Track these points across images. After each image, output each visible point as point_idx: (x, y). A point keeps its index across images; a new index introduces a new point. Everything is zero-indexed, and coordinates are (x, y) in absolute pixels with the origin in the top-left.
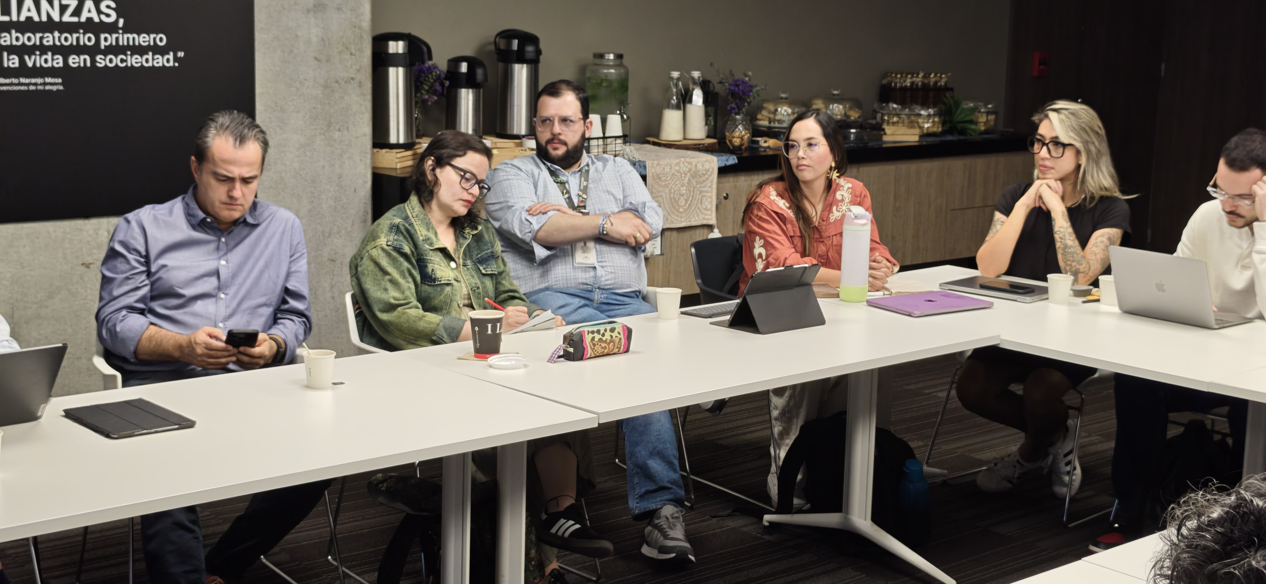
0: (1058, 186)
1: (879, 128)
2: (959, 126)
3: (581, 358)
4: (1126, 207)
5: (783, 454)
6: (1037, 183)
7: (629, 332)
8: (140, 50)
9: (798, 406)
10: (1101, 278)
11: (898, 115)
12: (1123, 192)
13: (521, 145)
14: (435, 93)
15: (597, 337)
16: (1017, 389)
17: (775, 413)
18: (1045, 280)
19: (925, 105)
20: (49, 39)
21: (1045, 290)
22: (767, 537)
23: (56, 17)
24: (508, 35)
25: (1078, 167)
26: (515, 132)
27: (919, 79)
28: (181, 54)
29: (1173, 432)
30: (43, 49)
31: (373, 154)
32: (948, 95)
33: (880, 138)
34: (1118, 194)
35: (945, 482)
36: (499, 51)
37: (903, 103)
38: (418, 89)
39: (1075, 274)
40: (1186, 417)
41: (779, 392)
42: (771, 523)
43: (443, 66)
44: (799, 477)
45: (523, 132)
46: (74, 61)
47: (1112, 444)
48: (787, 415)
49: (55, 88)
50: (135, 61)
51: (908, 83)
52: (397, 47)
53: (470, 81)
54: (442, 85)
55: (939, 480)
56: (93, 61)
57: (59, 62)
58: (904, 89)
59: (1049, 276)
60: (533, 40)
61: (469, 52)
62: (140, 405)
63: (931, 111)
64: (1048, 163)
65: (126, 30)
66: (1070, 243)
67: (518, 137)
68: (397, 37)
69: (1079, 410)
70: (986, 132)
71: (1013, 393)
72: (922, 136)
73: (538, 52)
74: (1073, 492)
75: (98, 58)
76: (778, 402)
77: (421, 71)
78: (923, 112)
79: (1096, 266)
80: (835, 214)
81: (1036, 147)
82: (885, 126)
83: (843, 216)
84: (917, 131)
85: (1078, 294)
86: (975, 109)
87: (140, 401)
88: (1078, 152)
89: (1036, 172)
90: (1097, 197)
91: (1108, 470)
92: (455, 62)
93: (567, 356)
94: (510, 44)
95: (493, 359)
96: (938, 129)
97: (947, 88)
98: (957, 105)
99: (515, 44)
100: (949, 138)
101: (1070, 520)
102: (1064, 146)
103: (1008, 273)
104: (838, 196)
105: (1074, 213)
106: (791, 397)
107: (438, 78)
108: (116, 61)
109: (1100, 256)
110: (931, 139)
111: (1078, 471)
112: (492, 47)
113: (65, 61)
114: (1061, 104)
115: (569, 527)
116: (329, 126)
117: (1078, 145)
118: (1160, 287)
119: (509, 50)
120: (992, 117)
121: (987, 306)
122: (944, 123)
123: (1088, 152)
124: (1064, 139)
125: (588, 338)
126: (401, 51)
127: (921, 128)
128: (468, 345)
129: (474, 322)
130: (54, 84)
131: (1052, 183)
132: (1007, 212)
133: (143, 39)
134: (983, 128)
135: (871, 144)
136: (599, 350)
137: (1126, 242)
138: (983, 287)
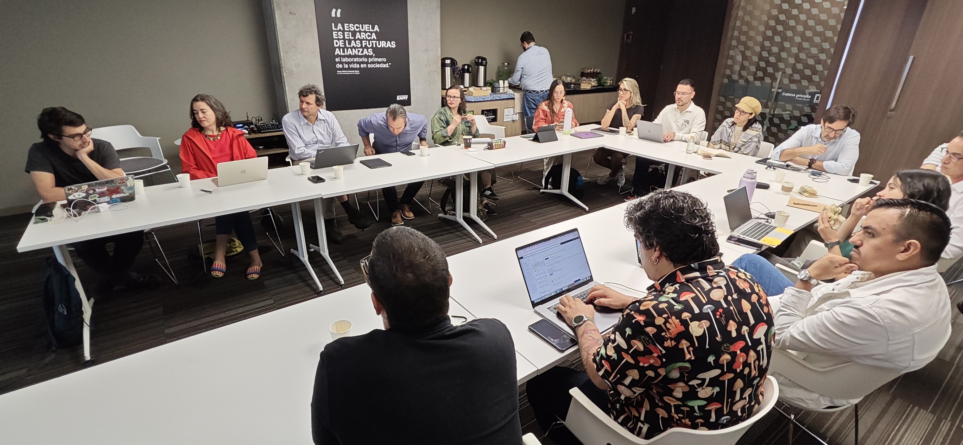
0: (625, 102)
1: (579, 84)
2: (602, 84)
3: (492, 149)
4: (643, 109)
5: (546, 174)
6: (619, 101)
7: (505, 142)
8: (379, 63)
9: (551, 162)
10: (634, 128)
11: (585, 81)
12: (643, 104)
13: (481, 89)
14: (458, 74)
15: (496, 144)
16: (609, 158)
17: (545, 163)
18: (619, 128)
19: (593, 78)
20: (356, 60)
21: (618, 132)
22: (541, 195)
23: (357, 54)
24: (478, 58)
25: (631, 96)
26: (480, 85)
27: (592, 71)
28: (390, 64)
29: (650, 170)
30: (354, 63)
31: (442, 92)
32: (600, 75)
33: (580, 87)
34: (641, 105)
35: (589, 182)
36: (476, 62)
37: (587, 77)
38: (454, 74)
39: (627, 127)
40: (654, 166)
41: (546, 158)
42: (543, 192)
43: (461, 67)
44: (550, 180)
45: (482, 85)
46: (362, 66)
47: (634, 173)
48: (548, 164)
49: (357, 73)
50: (378, 66)
51: (589, 72)
52: (448, 62)
53: (468, 71)
54: (460, 72)
55: (588, 181)
56: (367, 66)
57: (358, 66)
58: (587, 73)
59: (620, 128)
60: (485, 59)
61: (468, 63)
62: (379, 160)
63: (595, 80)
64: (622, 96)
65: (375, 57)
66: (626, 119)
67: (480, 87)
68: (448, 58)
69: (625, 164)
70: (610, 85)
71: (609, 159)
72: (592, 87)
73: (486, 63)
74: (622, 185)
75: (369, 65)
76: (546, 161)
77: (455, 68)
78: (592, 80)
79: (633, 125)
80: (563, 110)
81: (619, 91)
82: (582, 84)
83: (565, 111)
84: (590, 85)
85: (627, 133)
86: (607, 79)
87: (379, 159)
88: (631, 92)
89: (619, 98)
90: (635, 105)
91: (632, 179)
92: (464, 65)
93: (489, 149)
94: (479, 60)
95: (469, 149)
96: (596, 85)
97: (600, 73)
98: (602, 78)
99: (480, 60)
100: (599, 87)
101: (620, 193)
102: (627, 90)
103: (610, 126)
104: (564, 105)
105: (628, 110)
106: (549, 159)
107: (459, 70)
108: (372, 66)
109: (634, 122)
110: (594, 88)
111: (624, 180)
112: (474, 61)
113: (360, 66)
114: (626, 79)
115: (488, 193)
116: (430, 84)
117: (631, 90)
118: (649, 132)
119: (478, 62)
120: (612, 81)
121: (603, 136)
122: (598, 83)
123: (634, 92)
124: (627, 89)
125: (494, 144)
126: (449, 63)
127: (591, 84)
128: (463, 145)
129: (464, 139)
130: (357, 72)
131: (623, 101)
132: (610, 109)
133: (380, 60)
134: (609, 84)
135: (577, 89)
136: (497, 147)
137: (642, 119)
138: (602, 130)
